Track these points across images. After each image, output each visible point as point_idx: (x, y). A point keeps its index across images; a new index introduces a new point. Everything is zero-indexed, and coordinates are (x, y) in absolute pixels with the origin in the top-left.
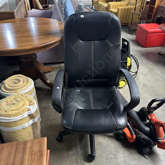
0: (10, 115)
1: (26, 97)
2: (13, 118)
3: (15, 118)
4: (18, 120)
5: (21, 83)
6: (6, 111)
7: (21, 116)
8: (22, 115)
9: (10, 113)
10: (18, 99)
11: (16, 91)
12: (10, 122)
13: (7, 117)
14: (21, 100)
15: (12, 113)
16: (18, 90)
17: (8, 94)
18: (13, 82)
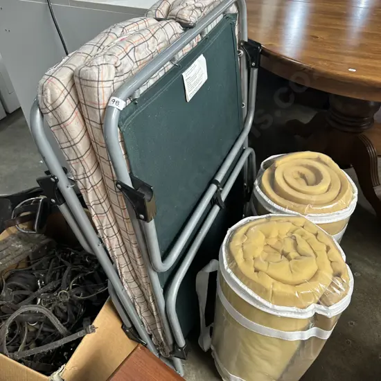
0: (267, 291)
1: (328, 248)
2: (270, 305)
3: (277, 307)
4: (280, 314)
5: (323, 187)
6: (257, 271)
7: (294, 309)
8: (300, 310)
9: (269, 283)
10: (303, 246)
11: (302, 206)
12: (255, 308)
13: (254, 289)
14: (310, 252)
15: (275, 290)
16: (307, 208)
17: (275, 205)
18: (299, 172)
